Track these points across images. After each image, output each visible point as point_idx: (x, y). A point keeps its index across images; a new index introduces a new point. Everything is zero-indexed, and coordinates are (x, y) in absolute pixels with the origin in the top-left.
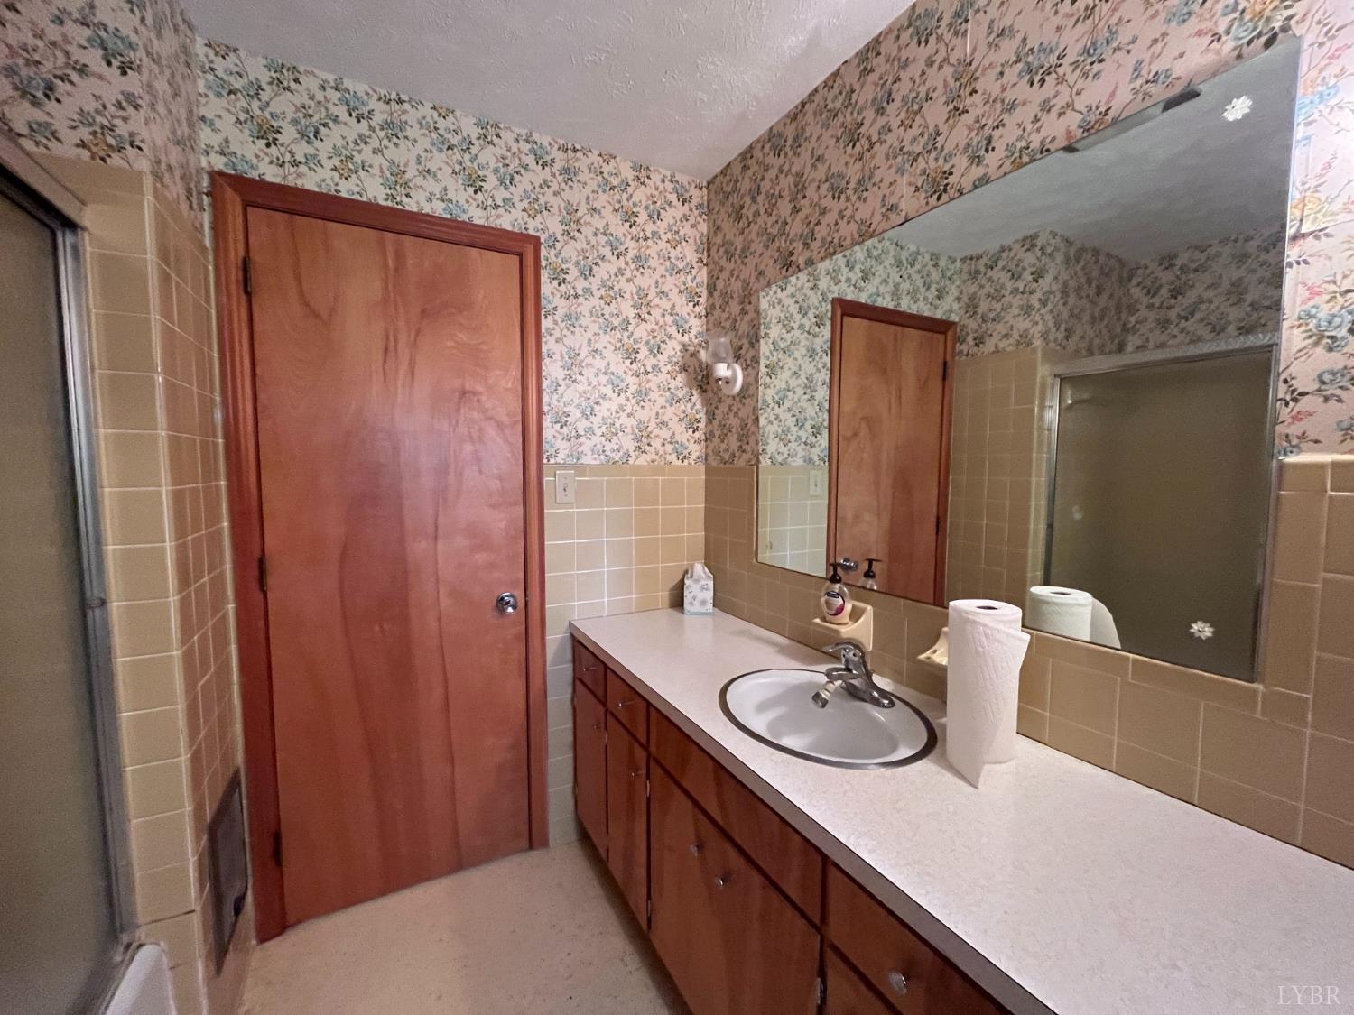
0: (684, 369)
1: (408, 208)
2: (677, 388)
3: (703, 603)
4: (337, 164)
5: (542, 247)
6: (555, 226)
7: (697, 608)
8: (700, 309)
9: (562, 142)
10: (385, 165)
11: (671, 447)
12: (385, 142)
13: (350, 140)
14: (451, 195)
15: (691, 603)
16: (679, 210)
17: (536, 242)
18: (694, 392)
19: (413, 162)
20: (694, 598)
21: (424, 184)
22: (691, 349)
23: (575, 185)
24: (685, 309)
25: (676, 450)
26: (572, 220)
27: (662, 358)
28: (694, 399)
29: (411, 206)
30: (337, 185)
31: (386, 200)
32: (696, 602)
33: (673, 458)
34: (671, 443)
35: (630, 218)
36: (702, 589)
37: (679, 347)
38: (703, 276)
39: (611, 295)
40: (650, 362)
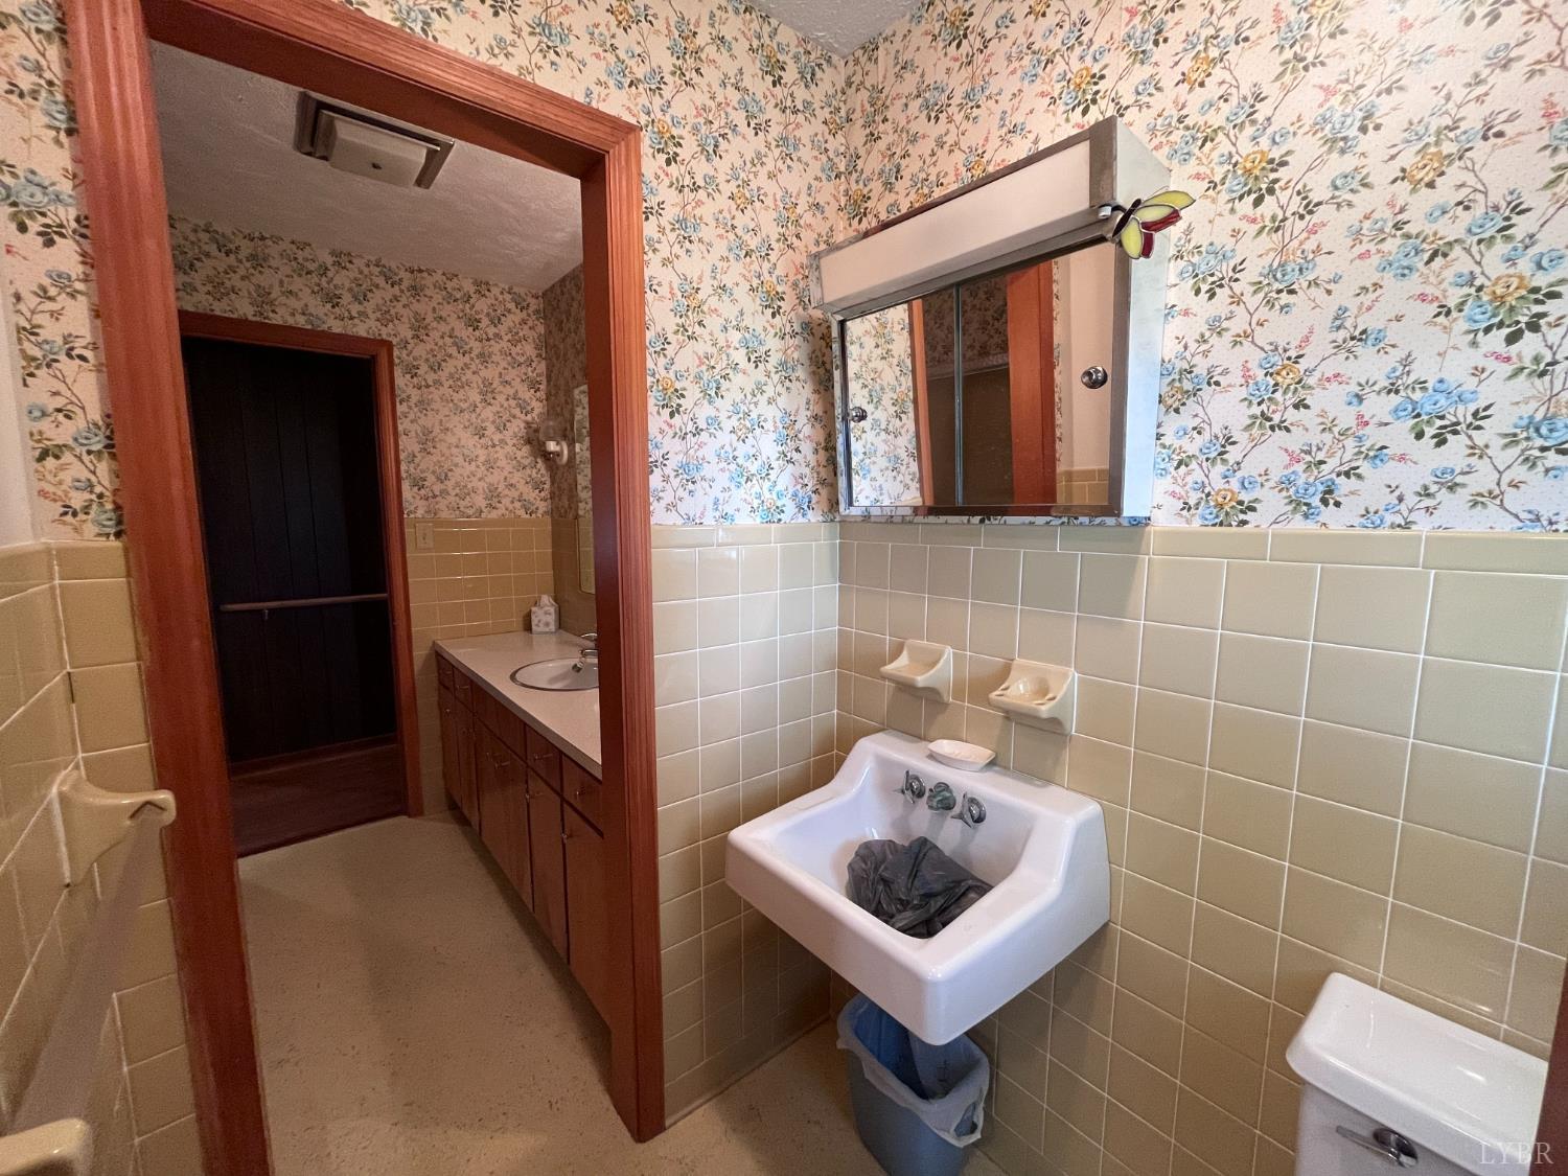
0: (529, 442)
1: (274, 322)
2: (522, 458)
3: (547, 624)
4: (210, 289)
5: (395, 349)
6: (406, 332)
7: (542, 628)
8: (542, 394)
9: (408, 265)
10: (252, 288)
11: (520, 504)
12: (252, 271)
13: (221, 270)
14: (312, 310)
15: (537, 625)
16: (517, 316)
17: (389, 346)
18: (539, 460)
19: (277, 284)
20: (539, 621)
21: (288, 302)
22: (535, 426)
23: (423, 299)
24: (526, 394)
25: (524, 506)
26: (420, 328)
27: (508, 434)
28: (538, 466)
29: (276, 320)
30: (211, 305)
31: (255, 315)
32: (541, 625)
33: (522, 512)
34: (520, 501)
35: (474, 324)
36: (546, 613)
37: (522, 425)
38: (542, 367)
39: (459, 385)
40: (497, 437)
